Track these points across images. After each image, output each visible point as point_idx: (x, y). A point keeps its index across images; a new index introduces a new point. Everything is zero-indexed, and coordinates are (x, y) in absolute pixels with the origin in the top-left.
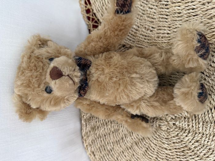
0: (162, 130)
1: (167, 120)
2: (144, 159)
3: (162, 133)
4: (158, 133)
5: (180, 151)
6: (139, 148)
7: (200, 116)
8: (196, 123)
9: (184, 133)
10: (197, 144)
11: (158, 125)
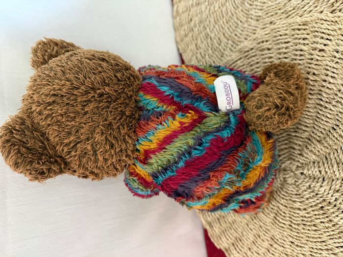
0: (288, 184)
1: (292, 170)
2: (274, 229)
3: (289, 187)
4: (284, 189)
5: (318, 208)
6: (266, 216)
7: (332, 156)
8: (329, 167)
9: (317, 182)
10: (337, 195)
11: (282, 179)
